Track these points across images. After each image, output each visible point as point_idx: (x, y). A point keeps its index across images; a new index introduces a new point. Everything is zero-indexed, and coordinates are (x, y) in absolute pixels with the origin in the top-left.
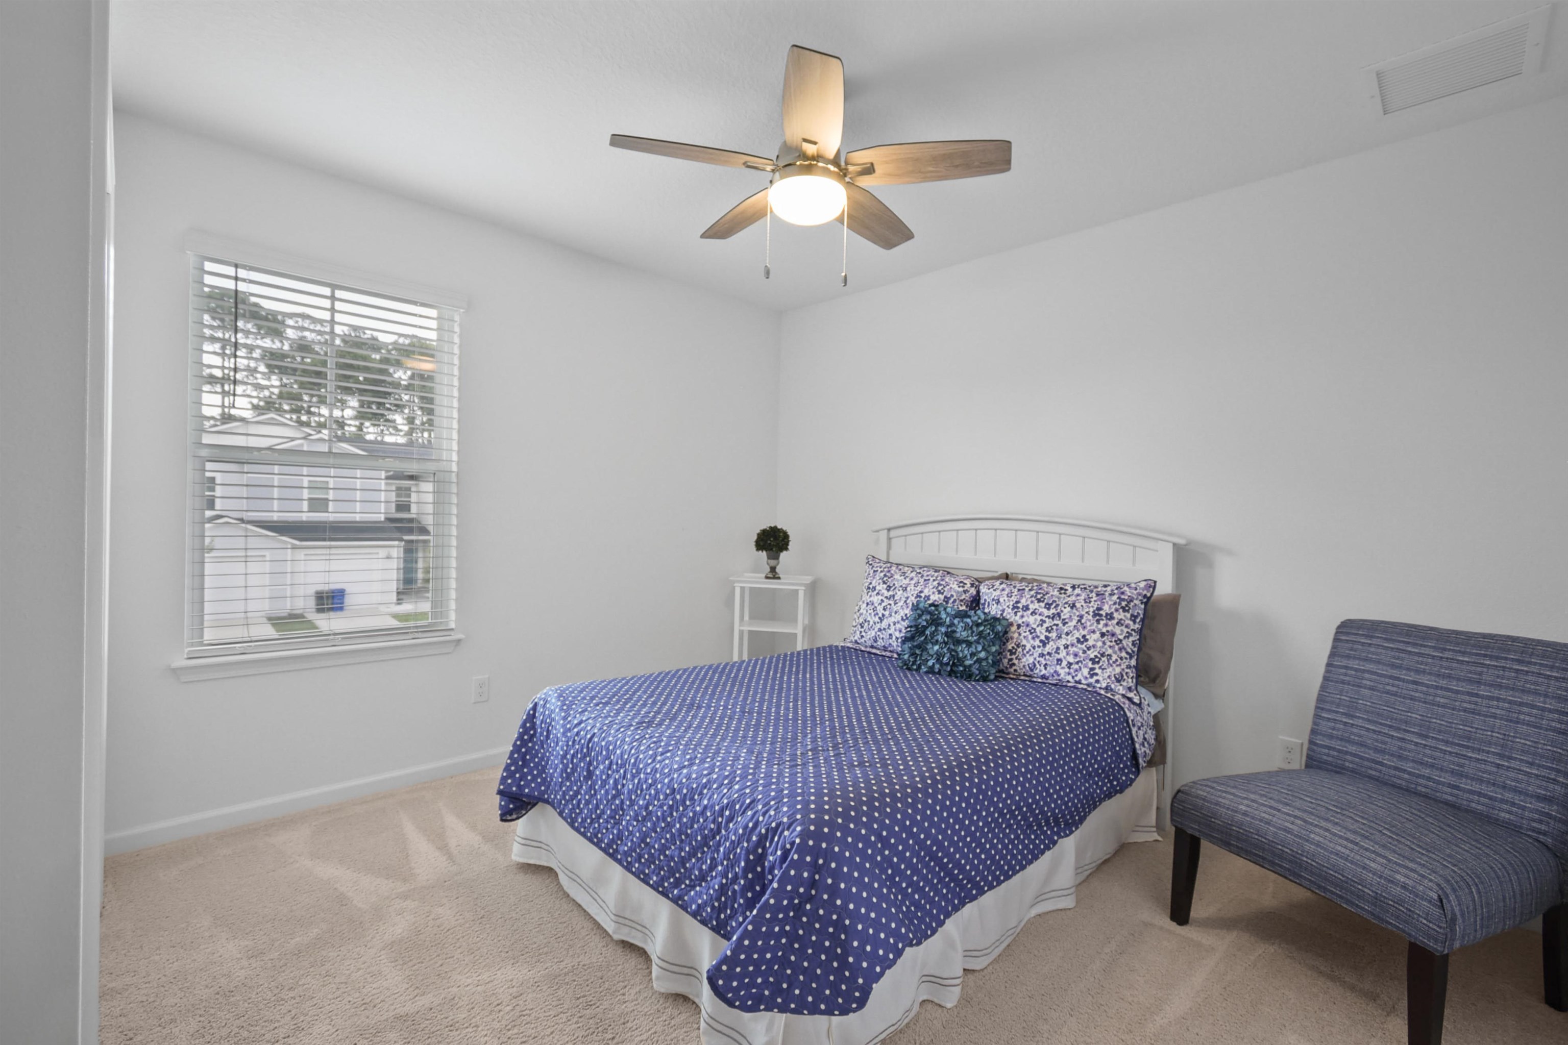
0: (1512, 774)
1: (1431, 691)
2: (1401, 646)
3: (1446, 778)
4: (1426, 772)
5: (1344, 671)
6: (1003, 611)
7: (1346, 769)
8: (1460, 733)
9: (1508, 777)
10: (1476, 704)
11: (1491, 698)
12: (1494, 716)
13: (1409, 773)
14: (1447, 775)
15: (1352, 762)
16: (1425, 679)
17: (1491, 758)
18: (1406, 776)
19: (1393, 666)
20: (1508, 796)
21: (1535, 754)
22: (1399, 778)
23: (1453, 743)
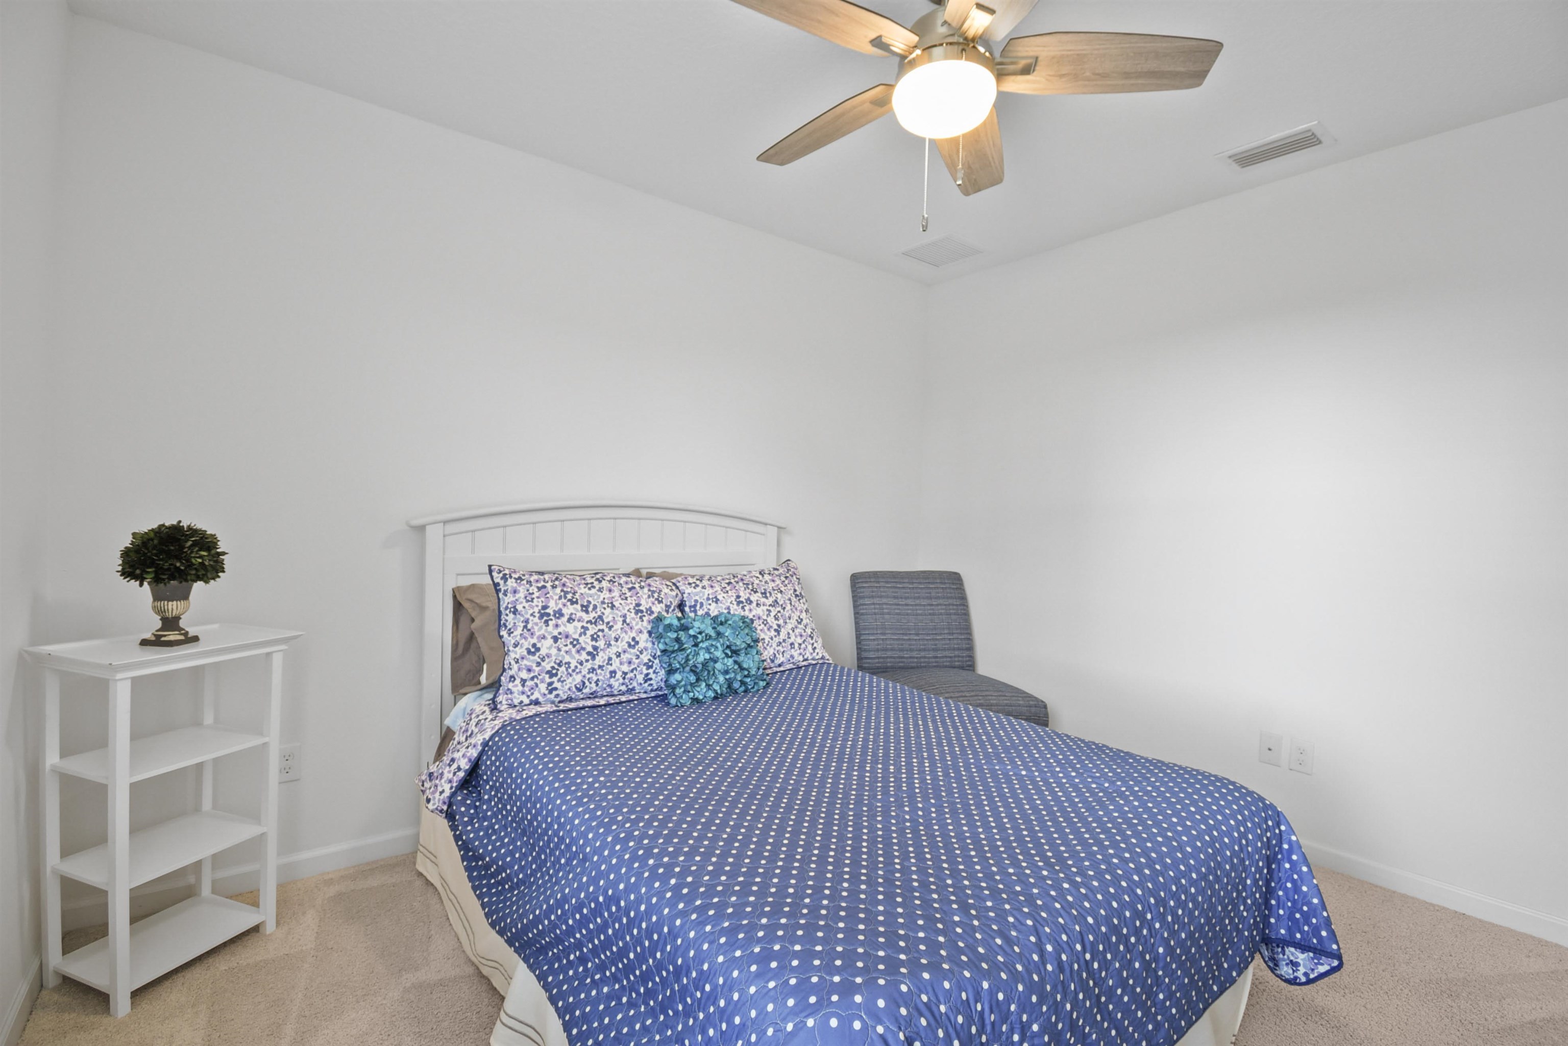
0: (955, 642)
1: (914, 607)
2: (894, 585)
3: (931, 654)
4: (923, 654)
5: (873, 606)
6: (728, 608)
7: (887, 668)
8: (931, 627)
9: (954, 644)
10: (933, 610)
11: (938, 605)
12: (941, 614)
13: (917, 658)
14: (931, 652)
15: (890, 662)
16: (909, 602)
17: (946, 636)
18: (916, 660)
19: (895, 597)
20: (956, 653)
21: (960, 629)
22: (913, 662)
23: (929, 634)
